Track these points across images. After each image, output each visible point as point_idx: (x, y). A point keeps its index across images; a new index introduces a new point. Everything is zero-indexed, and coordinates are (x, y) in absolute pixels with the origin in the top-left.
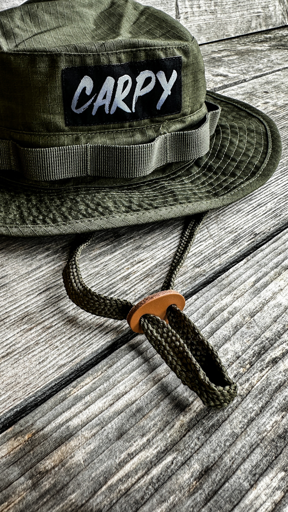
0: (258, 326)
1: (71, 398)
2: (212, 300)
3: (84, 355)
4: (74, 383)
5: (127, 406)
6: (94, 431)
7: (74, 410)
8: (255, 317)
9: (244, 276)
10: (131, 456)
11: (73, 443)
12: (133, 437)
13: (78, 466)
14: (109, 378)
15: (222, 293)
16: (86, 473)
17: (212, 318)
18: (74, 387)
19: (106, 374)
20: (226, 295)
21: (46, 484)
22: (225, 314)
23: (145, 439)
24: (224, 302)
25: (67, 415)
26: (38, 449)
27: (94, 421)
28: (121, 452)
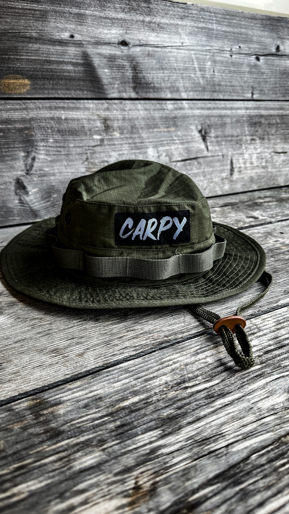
0: (187, 371)
1: (66, 389)
2: (167, 355)
3: (81, 371)
4: (70, 383)
5: (94, 396)
6: (73, 403)
7: (65, 394)
8: (188, 366)
9: (193, 345)
10: (87, 415)
11: (60, 406)
12: (92, 408)
13: (59, 415)
14: (90, 383)
15: (175, 352)
16: (62, 418)
17: (162, 363)
18: (70, 385)
19: (89, 381)
20: (177, 353)
21: (41, 419)
22: (171, 363)
23: (97, 410)
24: (172, 357)
25: (62, 395)
26: (42, 406)
27: (74, 400)
28: (83, 413)
